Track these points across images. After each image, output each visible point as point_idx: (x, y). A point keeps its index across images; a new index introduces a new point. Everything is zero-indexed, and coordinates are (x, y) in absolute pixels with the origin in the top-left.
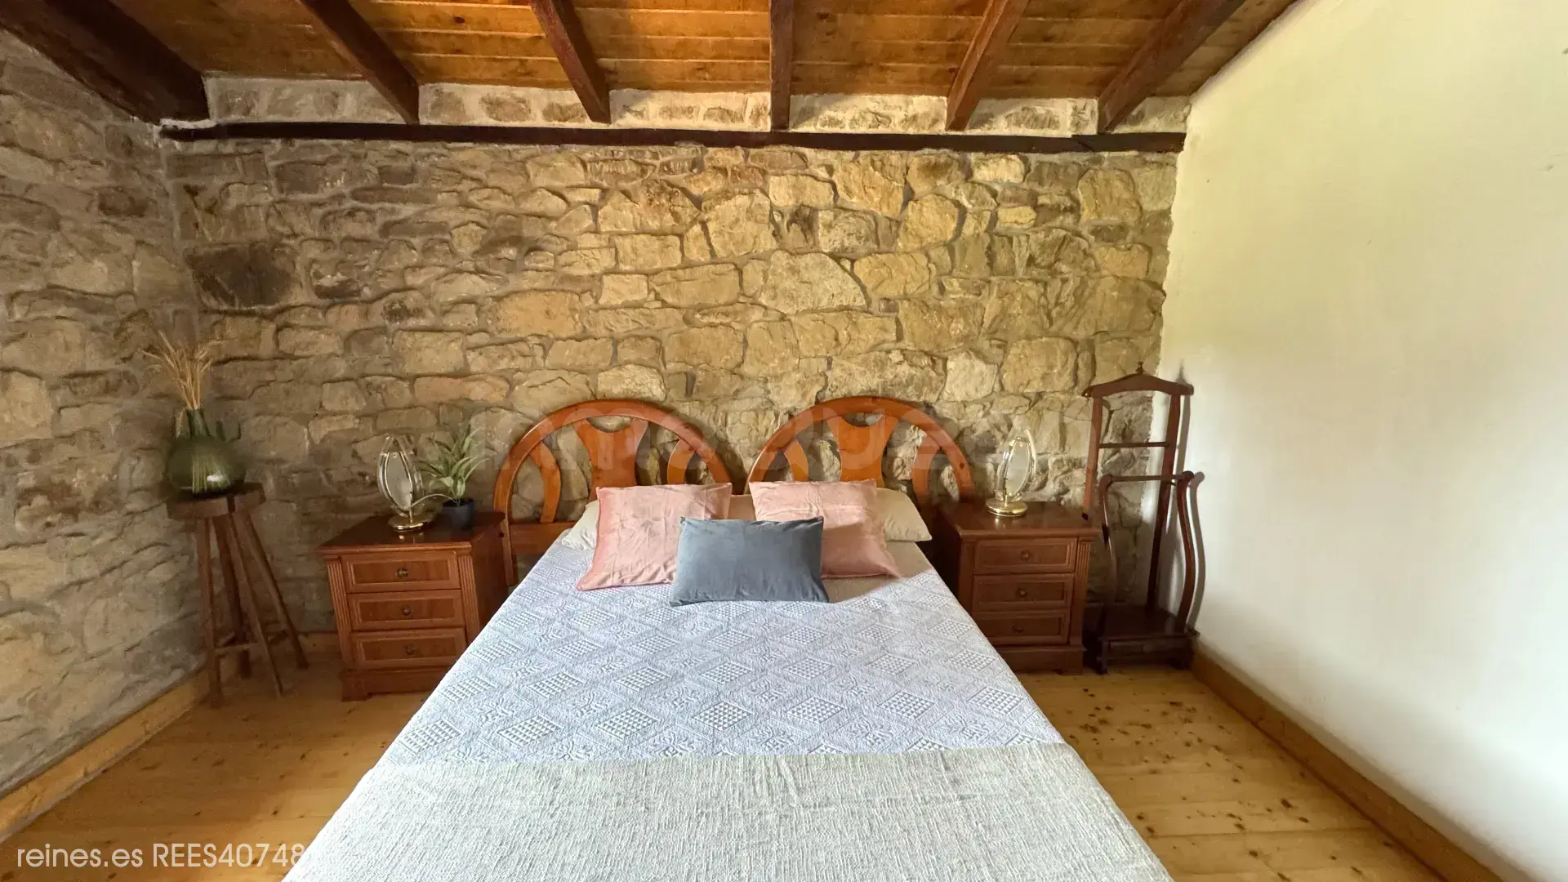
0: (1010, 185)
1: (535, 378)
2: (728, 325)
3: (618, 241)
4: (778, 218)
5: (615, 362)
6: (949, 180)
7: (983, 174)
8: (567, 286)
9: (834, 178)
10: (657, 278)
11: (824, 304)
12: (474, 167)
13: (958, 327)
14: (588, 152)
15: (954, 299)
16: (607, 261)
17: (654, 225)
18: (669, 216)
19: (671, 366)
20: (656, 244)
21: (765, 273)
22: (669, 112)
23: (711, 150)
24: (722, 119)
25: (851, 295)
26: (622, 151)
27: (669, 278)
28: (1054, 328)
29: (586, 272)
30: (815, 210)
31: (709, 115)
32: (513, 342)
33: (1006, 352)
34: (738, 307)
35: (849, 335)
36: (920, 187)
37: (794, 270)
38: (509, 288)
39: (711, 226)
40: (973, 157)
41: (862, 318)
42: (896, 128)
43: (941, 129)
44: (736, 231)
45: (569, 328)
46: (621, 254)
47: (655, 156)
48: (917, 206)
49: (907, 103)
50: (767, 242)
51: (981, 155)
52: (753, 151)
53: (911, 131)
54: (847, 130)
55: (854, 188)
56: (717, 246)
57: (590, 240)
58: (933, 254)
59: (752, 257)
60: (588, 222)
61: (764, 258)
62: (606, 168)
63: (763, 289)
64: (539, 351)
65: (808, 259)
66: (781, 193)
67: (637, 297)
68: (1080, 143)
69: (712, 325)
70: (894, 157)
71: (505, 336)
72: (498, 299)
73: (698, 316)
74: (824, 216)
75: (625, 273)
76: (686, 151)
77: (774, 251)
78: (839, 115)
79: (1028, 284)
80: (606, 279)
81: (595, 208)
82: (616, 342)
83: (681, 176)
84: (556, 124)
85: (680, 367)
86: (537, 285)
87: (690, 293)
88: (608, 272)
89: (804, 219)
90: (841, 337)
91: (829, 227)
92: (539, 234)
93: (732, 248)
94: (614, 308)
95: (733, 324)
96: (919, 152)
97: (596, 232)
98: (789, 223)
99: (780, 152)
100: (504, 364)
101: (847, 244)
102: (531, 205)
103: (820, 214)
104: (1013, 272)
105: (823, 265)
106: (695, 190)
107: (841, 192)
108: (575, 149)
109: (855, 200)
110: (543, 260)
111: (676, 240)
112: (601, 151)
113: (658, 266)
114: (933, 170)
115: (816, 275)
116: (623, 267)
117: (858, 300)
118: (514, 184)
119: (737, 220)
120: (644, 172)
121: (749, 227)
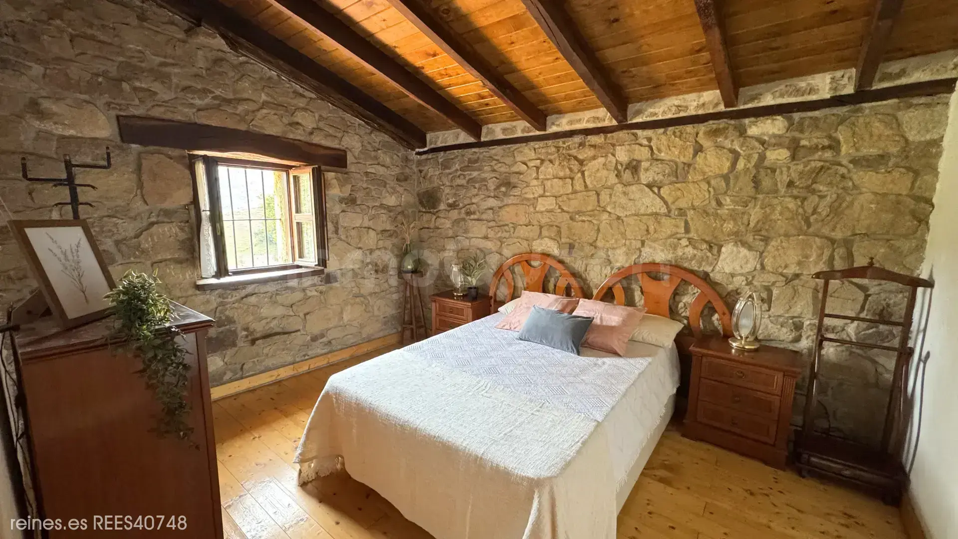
0: (775, 136)
1: (510, 241)
2: (590, 221)
3: (545, 182)
4: (620, 167)
5: (540, 236)
6: (726, 138)
7: (753, 131)
8: (525, 202)
9: (652, 144)
10: (560, 199)
11: (642, 211)
12: (496, 155)
13: (729, 226)
14: (537, 144)
15: (728, 209)
16: (541, 192)
17: (561, 174)
18: (567, 170)
19: (563, 240)
20: (561, 182)
21: (611, 195)
22: (571, 122)
23: (589, 137)
24: (594, 122)
25: (658, 206)
26: (550, 142)
27: (565, 198)
28: (811, 230)
29: (532, 196)
30: (639, 162)
31: (588, 121)
32: (504, 226)
33: (767, 244)
34: (596, 212)
35: (655, 229)
36: (706, 143)
37: (625, 193)
38: (505, 204)
39: (586, 173)
40: (747, 121)
41: (663, 220)
42: (692, 112)
43: (722, 108)
44: (598, 175)
45: (523, 220)
46: (546, 188)
47: (564, 143)
48: (703, 155)
49: (699, 97)
50: (613, 179)
51: (753, 119)
52: (609, 135)
53: (701, 112)
54: (660, 118)
55: (663, 148)
56: (588, 182)
57: (535, 182)
58: (713, 182)
59: (604, 187)
60: (534, 175)
61: (611, 188)
62: (543, 151)
63: (608, 204)
64: (512, 230)
65: (634, 188)
66: (622, 154)
67: (552, 207)
68: (838, 101)
69: (583, 221)
70: (689, 128)
71: (501, 223)
72: (500, 208)
73: (577, 216)
75: (547, 197)
76: (577, 139)
77: (616, 184)
78: (657, 110)
79: (788, 199)
80: (539, 199)
81: (538, 168)
82: (541, 227)
83: (574, 151)
84: (526, 134)
85: (568, 240)
86: (514, 202)
87: (574, 205)
88: (540, 196)
89: (634, 167)
90: (650, 229)
91: (647, 170)
92: (516, 180)
93: (595, 183)
94: (542, 212)
95: (593, 221)
96: (706, 124)
97: (537, 178)
98: (625, 170)
99: (623, 134)
100: (499, 235)
101: (656, 179)
102: (515, 169)
103: (643, 164)
104: (776, 191)
105: (642, 191)
106: (580, 157)
107: (656, 151)
108: (532, 144)
109: (663, 154)
110: (516, 192)
111: (570, 181)
112: (541, 144)
113: (561, 193)
114: (715, 133)
115: (637, 196)
116: (547, 194)
117: (662, 209)
118: (508, 160)
119: (598, 170)
120: (558, 150)
121: (605, 172)
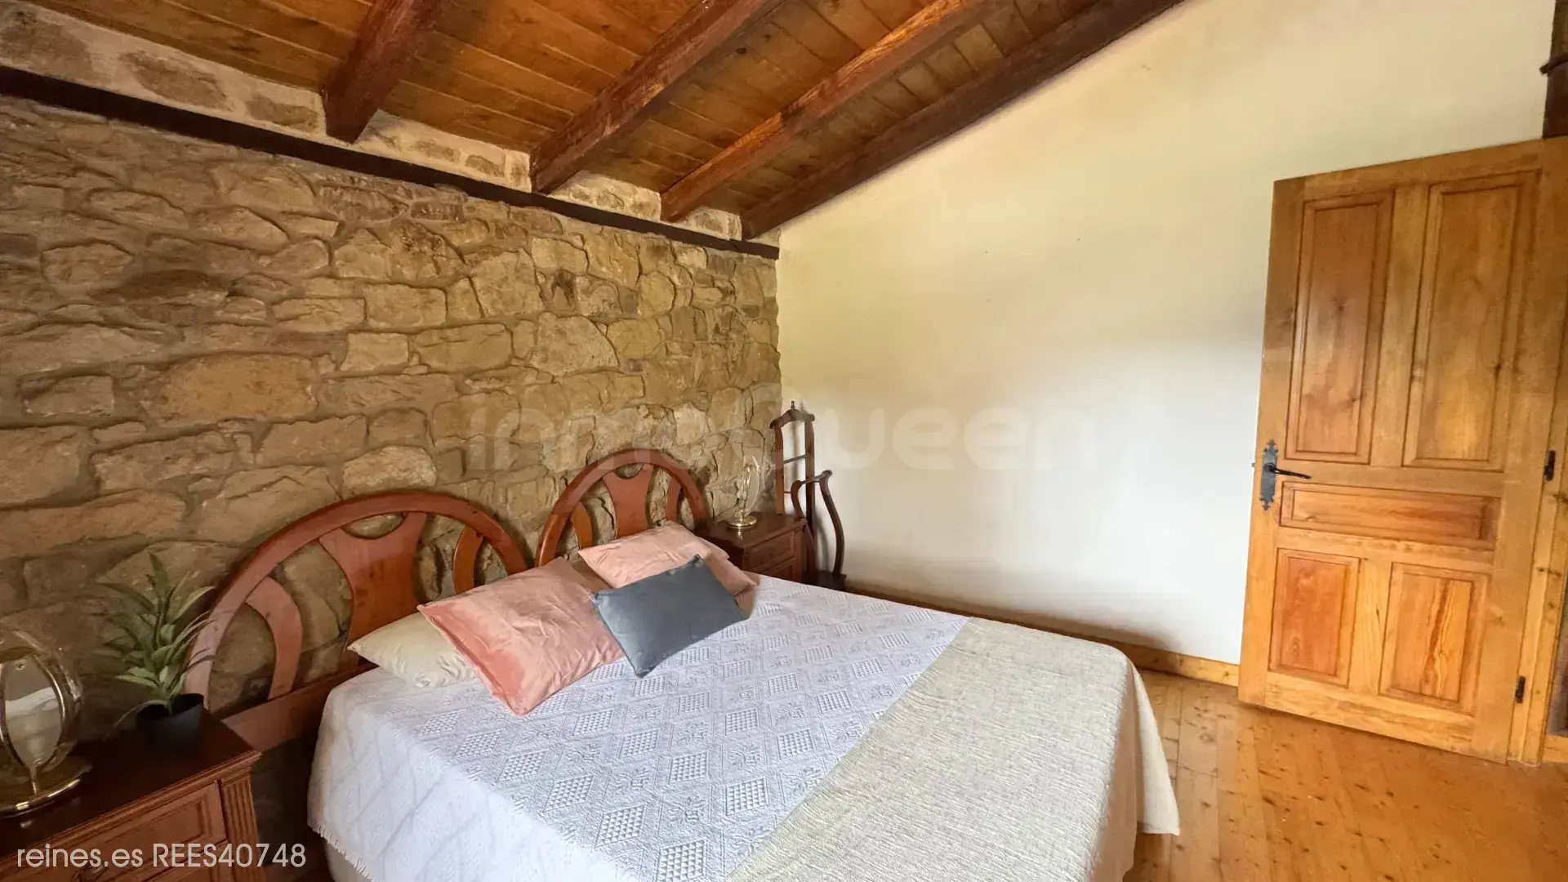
0: (699, 270)
2: (501, 391)
3: (368, 291)
4: (541, 280)
6: (666, 262)
7: (684, 259)
8: (290, 348)
9: (587, 247)
10: (419, 338)
11: (585, 366)
13: (681, 382)
14: (319, 172)
15: (676, 360)
16: (356, 318)
17: (408, 274)
18: (431, 266)
19: (441, 444)
20: (416, 298)
21: (535, 333)
22: (425, 147)
23: (472, 200)
24: (486, 171)
25: (607, 358)
26: (365, 179)
27: (435, 339)
28: (731, 382)
29: (323, 328)
30: (574, 276)
31: (471, 161)
32: (188, 433)
33: (710, 402)
34: (511, 370)
35: (609, 393)
36: (648, 265)
37: (561, 333)
38: (178, 349)
39: (478, 282)
40: (676, 244)
41: (617, 379)
42: (628, 211)
43: (657, 218)
44: (504, 289)
45: (299, 404)
46: (371, 309)
48: (648, 280)
49: (635, 192)
50: (536, 305)
51: (681, 243)
52: (514, 209)
53: (640, 216)
54: (595, 205)
55: (604, 260)
56: (485, 305)
57: (328, 287)
58: (660, 321)
59: (521, 318)
60: (322, 263)
61: (534, 319)
62: (347, 197)
63: (533, 352)
64: (245, 443)
65: (572, 322)
66: (542, 254)
67: (396, 362)
68: (732, 245)
69: (488, 392)
70: (629, 235)
71: (175, 425)
72: (165, 367)
73: (468, 382)
74: (581, 282)
75: (378, 331)
77: (540, 313)
78: (587, 191)
79: (717, 347)
80: (352, 338)
81: (330, 247)
82: (369, 421)
83: (439, 222)
84: (269, 125)
85: (453, 443)
86: (236, 346)
87: (459, 355)
88: (358, 330)
89: (564, 282)
91: (587, 292)
92: (241, 271)
93: (500, 307)
94: (365, 376)
95: (507, 389)
96: (645, 235)
97: (332, 276)
98: (553, 287)
99: (540, 213)
101: (601, 310)
102: (227, 230)
103: (578, 280)
104: (707, 338)
105: (584, 328)
106: (456, 242)
107: (592, 261)
108: (295, 163)
109: (604, 269)
110: (251, 310)
111: (440, 294)
112: (338, 175)
113: (419, 324)
114: (657, 251)
115: (578, 338)
116: (373, 323)
117: (612, 361)
118: (194, 196)
119: (506, 278)
120: (396, 209)
